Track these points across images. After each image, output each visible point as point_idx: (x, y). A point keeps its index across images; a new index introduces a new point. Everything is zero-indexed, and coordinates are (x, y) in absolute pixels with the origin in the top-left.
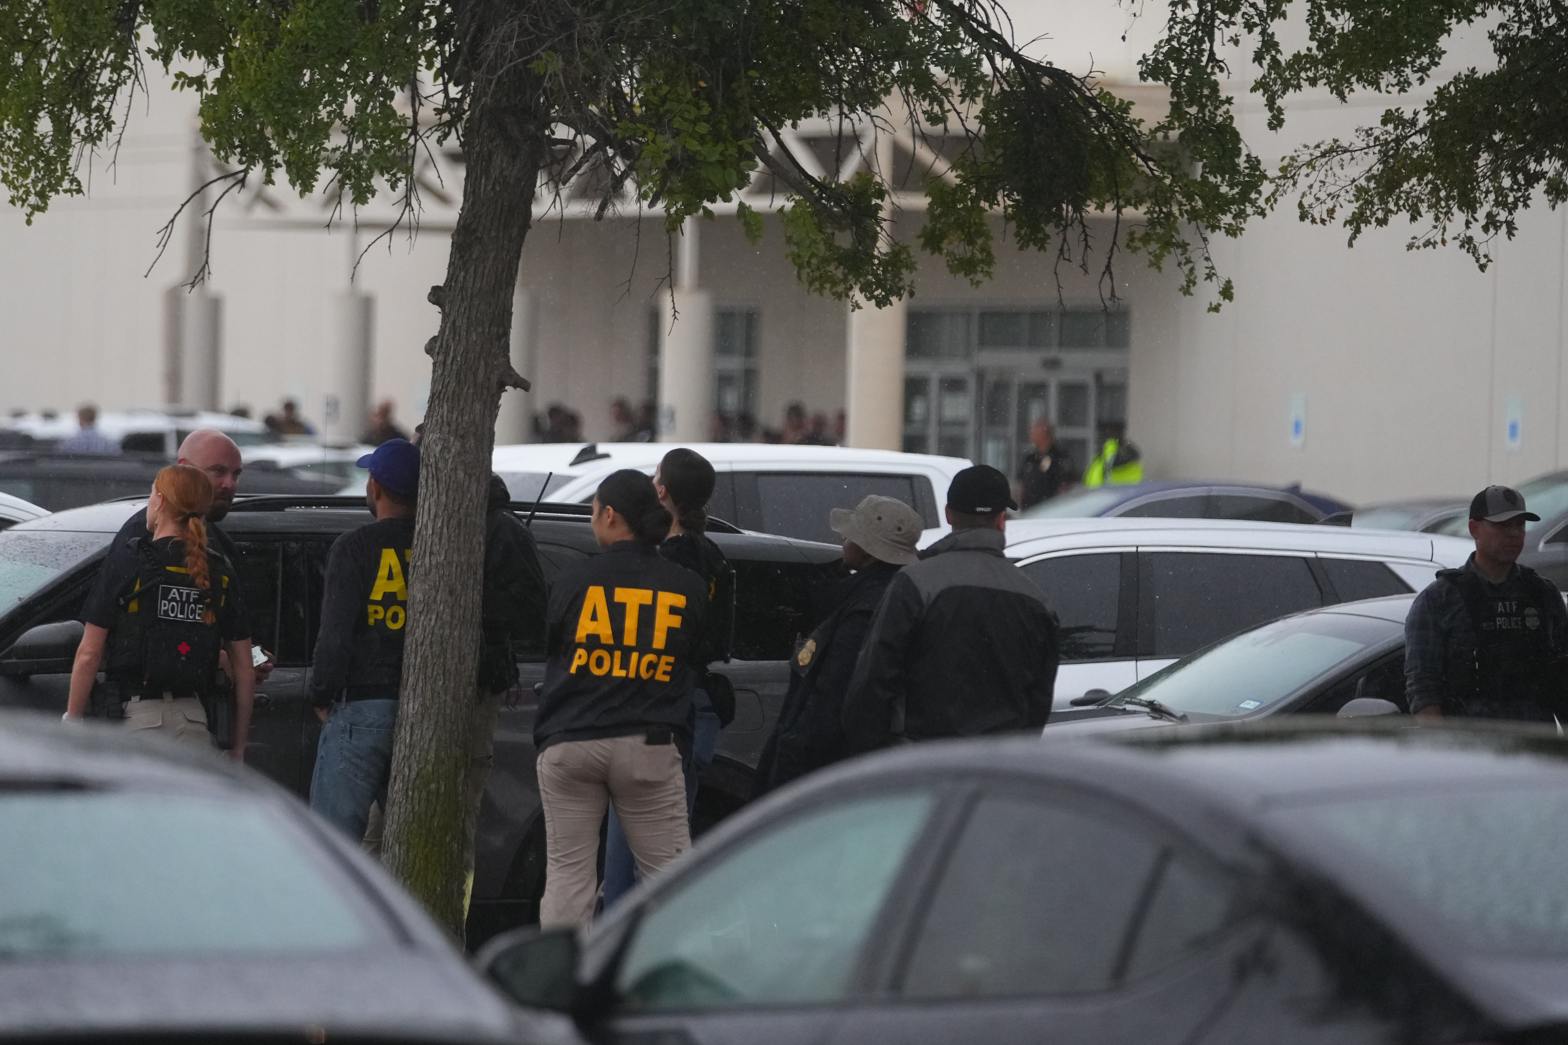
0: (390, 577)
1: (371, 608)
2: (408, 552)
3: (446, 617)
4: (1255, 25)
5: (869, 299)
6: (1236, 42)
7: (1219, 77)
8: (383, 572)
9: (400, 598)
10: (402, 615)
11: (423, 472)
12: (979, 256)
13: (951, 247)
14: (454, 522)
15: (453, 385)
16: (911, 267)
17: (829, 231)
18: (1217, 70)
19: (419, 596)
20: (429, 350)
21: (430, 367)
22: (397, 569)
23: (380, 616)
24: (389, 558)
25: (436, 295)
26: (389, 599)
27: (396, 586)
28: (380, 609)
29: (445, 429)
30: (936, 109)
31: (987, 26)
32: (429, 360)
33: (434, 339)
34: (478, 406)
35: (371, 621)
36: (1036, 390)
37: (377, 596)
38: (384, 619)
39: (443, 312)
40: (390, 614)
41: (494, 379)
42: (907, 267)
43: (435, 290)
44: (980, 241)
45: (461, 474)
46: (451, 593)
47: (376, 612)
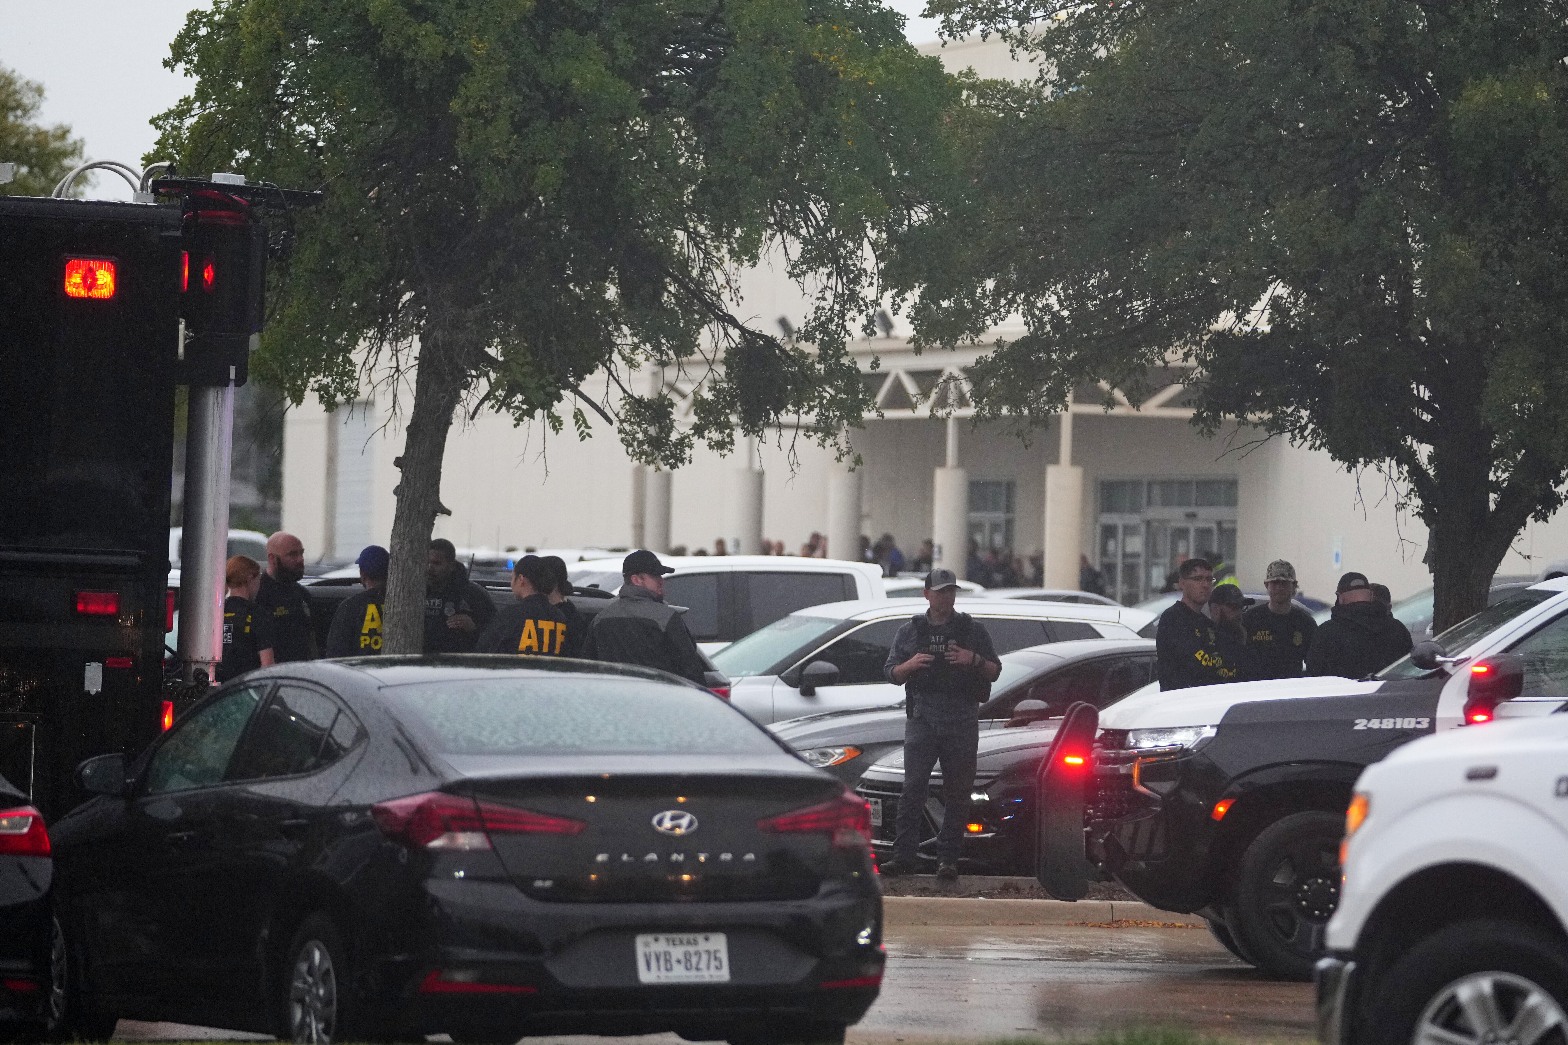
0: (373, 620)
1: (362, 638)
2: (383, 606)
3: (402, 642)
4: (863, 310)
5: (666, 465)
6: (854, 320)
7: (847, 339)
8: (368, 617)
9: (379, 631)
10: (380, 641)
11: (390, 561)
12: (727, 440)
13: (710, 435)
14: (406, 589)
15: (407, 511)
16: (691, 447)
17: (645, 426)
18: (847, 336)
19: (388, 630)
20: (395, 493)
21: (396, 503)
22: (376, 615)
23: (368, 642)
24: (372, 609)
25: (398, 462)
26: (372, 633)
27: (374, 625)
28: (367, 638)
29: (402, 537)
30: (664, 357)
31: (722, 311)
32: (395, 498)
33: (398, 487)
34: (420, 525)
35: (362, 645)
36: (1182, 533)
37: (365, 630)
38: (370, 643)
39: (402, 472)
40: (373, 641)
41: (430, 509)
42: (689, 446)
43: (397, 458)
44: (727, 431)
45: (410, 562)
46: (405, 629)
47: (365, 640)
